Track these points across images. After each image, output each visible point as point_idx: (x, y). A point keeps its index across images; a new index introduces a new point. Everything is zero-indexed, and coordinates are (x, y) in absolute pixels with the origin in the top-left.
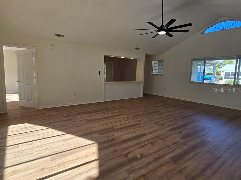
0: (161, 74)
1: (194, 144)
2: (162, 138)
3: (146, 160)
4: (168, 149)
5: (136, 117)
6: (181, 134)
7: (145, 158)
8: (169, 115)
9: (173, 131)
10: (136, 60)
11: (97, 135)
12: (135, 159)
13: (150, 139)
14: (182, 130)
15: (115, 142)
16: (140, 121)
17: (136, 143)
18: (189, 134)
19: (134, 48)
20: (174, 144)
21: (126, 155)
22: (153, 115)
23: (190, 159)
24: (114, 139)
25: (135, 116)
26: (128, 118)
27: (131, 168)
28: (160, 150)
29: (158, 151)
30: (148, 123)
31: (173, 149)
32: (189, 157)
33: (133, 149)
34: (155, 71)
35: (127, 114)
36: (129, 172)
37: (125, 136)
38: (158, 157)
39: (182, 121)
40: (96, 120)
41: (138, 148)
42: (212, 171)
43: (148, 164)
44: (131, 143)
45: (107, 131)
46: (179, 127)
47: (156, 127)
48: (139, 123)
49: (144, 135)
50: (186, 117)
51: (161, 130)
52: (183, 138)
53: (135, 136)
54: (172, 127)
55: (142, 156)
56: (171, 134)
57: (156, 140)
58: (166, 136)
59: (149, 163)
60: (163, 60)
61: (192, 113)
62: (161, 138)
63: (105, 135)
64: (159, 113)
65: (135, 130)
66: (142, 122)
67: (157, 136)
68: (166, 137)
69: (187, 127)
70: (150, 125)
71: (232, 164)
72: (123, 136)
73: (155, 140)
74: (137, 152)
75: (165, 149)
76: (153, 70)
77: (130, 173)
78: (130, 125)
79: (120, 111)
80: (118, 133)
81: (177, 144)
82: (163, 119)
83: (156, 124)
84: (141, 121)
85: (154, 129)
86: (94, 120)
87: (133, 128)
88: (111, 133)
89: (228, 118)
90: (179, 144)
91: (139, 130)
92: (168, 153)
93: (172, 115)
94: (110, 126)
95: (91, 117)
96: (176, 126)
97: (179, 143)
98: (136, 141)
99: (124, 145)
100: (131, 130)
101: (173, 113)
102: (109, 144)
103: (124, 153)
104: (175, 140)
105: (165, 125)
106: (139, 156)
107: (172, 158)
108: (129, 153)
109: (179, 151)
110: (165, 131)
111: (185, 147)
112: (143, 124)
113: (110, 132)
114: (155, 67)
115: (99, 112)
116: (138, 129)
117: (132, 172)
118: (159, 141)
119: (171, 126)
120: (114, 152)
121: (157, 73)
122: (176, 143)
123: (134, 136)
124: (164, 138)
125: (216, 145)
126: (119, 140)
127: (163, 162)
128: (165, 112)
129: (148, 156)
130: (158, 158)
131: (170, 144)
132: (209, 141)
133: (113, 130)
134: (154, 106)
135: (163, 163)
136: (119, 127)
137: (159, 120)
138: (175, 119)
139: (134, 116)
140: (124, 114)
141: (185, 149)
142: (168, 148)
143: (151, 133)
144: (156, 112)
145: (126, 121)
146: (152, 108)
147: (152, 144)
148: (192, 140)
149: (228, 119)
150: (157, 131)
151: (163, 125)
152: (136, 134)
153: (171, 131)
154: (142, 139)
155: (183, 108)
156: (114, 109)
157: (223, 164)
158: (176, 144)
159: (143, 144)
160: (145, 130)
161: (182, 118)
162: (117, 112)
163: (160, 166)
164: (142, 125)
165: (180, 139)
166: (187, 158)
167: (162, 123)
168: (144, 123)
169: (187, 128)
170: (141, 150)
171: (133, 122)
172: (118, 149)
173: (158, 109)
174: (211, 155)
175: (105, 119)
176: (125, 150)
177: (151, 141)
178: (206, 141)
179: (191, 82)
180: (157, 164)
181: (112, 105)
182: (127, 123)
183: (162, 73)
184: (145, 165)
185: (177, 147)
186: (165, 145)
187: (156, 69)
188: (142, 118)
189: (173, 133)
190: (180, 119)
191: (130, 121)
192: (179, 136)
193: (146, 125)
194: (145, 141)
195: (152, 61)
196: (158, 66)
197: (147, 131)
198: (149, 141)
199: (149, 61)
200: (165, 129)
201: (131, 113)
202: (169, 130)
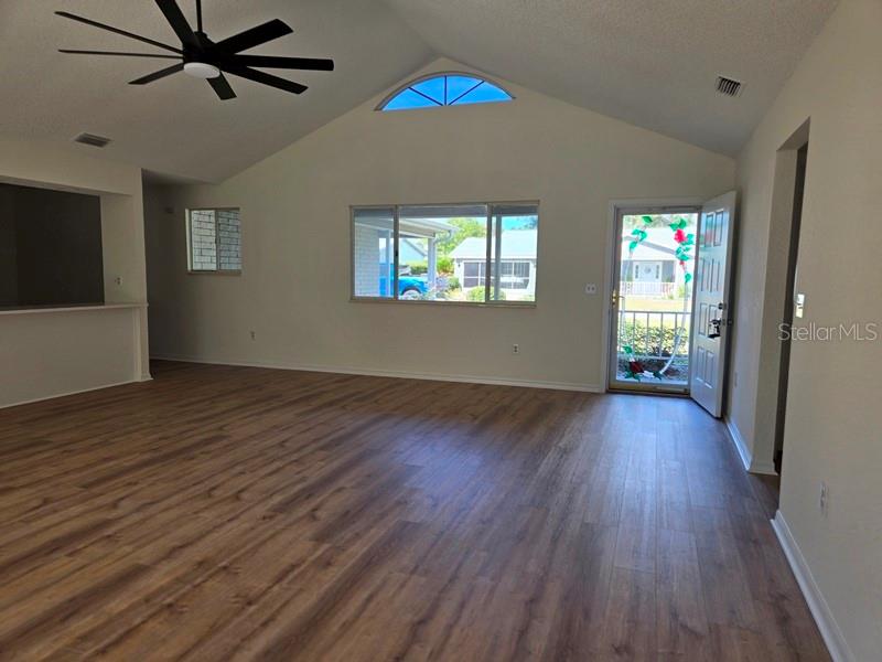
0: (234, 267)
1: (365, 549)
2: (225, 568)
4: (251, 615)
5: (96, 490)
6: (314, 519)
8: (269, 448)
9: (282, 516)
10: (98, 198)
13: (161, 590)
14: (319, 500)
16: (115, 505)
17: (77, 634)
18: (346, 514)
19: (76, 137)
20: (279, 580)
22: (193, 458)
23: (346, 626)
25: (87, 486)
26: (46, 501)
28: (214, 629)
29: (200, 642)
31: (277, 607)
32: (344, 619)
34: (201, 255)
35: (41, 481)
39: (322, 463)
42: (429, 650)
46: (309, 493)
47: (205, 514)
48: (113, 514)
49: (137, 572)
50: (338, 442)
51: (229, 526)
52: (320, 538)
53: (71, 600)
54: (277, 499)
56: (271, 532)
57: (198, 581)
58: (249, 547)
60: (238, 209)
61: (361, 422)
62: (224, 564)
64: (225, 442)
65: (79, 561)
66: (126, 505)
67: (200, 564)
68: (249, 551)
69: (341, 482)
70: (172, 514)
71: (492, 591)
73: (188, 587)
75: (237, 620)
76: (196, 252)
78: (55, 541)
81: (296, 572)
82: (239, 468)
83: (201, 504)
84: (123, 503)
85: (189, 529)
87: (70, 555)
89: (476, 418)
90: (302, 574)
91: (106, 556)
92: (253, 635)
93: (282, 444)
96: (300, 487)
97: (302, 568)
98: (80, 625)
100: (60, 564)
101: (286, 435)
104: (287, 560)
105: (245, 495)
109: (303, 605)
110: (245, 526)
111: (332, 577)
112: (137, 517)
114: (204, 239)
116: (97, 550)
118: (209, 584)
119: (271, 495)
121: (213, 267)
122: (293, 567)
123: (69, 596)
124: (236, 560)
125: (442, 533)
128: (252, 437)
131: (264, 585)
132: (418, 521)
134: (202, 415)
137: (221, 478)
138: (294, 457)
139: (84, 487)
140: (22, 481)
141: (326, 586)
142: (252, 609)
143: (171, 554)
144: (208, 442)
145: (27, 522)
146: (193, 425)
148: (358, 536)
149: (477, 422)
150: (201, 537)
151: (237, 497)
152: (81, 584)
153: (271, 517)
154: (117, 604)
155: (331, 404)
157: (462, 605)
158: (291, 576)
159: (126, 628)
160: (139, 547)
161: (322, 448)
164: (126, 522)
165: (310, 545)
166: (335, 628)
167: (235, 490)
168: (138, 510)
169: (340, 490)
171: (73, 517)
173: (221, 428)
174: (423, 580)
177: (169, 595)
178: (409, 523)
179: (354, 299)
182: (34, 535)
183: (240, 267)
185: (296, 587)
186: (237, 596)
187: (208, 246)
188: (130, 484)
189: (279, 527)
190: (312, 453)
191: (55, 518)
192: (309, 534)
193: (151, 517)
194: (132, 608)
195: (187, 211)
196: (214, 233)
197: (149, 548)
198: (159, 600)
199: (169, 211)
200: (242, 517)
201: (66, 473)
202: (264, 518)
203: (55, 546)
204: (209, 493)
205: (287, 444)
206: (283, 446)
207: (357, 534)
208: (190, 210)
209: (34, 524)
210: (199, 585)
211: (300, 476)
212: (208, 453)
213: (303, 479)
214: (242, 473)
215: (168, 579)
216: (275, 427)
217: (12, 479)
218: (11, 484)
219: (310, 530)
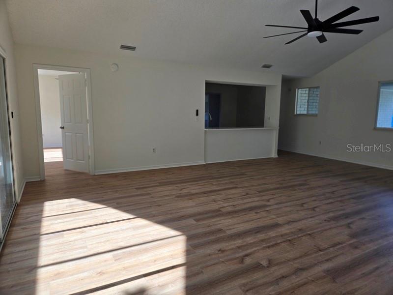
0: (314, 112)
1: (375, 248)
2: (310, 234)
3: (278, 271)
4: (321, 255)
5: (262, 194)
6: (349, 227)
7: (276, 268)
8: (327, 193)
9: (332, 222)
10: (265, 87)
11: (191, 221)
12: (257, 267)
13: (286, 234)
14: (352, 220)
15: (222, 235)
16: (268, 201)
17: (260, 239)
18: (366, 230)
19: (262, 65)
20: (334, 246)
21: (242, 260)
22: (295, 190)
23: (364, 275)
24: (220, 230)
25: (260, 192)
26: (247, 194)
27: (250, 282)
28: (306, 255)
29: (301, 257)
30: (285, 205)
31: (333, 255)
32: (363, 272)
33: (254, 249)
34: (301, 108)
35: (245, 187)
36: (246, 289)
37: (241, 225)
38: (301, 267)
39: (354, 205)
40: (190, 196)
41: (263, 249)
43: (281, 278)
44: (250, 240)
45: (209, 215)
46: (347, 216)
47: (301, 212)
48: (268, 203)
49: (276, 226)
50: (363, 197)
51: (311, 219)
52: (353, 236)
53: (258, 227)
54: (331, 215)
55: (271, 263)
56: (329, 227)
57: (299, 236)
58: (319, 229)
59: (283, 277)
60: (319, 87)
62: (309, 233)
63: (205, 222)
64: (307, 187)
65: (258, 216)
66: (272, 202)
67: (300, 230)
68: (320, 231)
69: (363, 215)
70: (288, 209)
72: (236, 226)
73: (296, 236)
74: (262, 256)
75: (315, 255)
76: (299, 106)
77: (247, 291)
78: (251, 207)
79: (232, 181)
80: (227, 221)
81: (341, 246)
82: (314, 198)
83: (299, 208)
84: (271, 200)
85: (295, 216)
86: (186, 196)
87: (256, 213)
88: (215, 220)
90: (343, 247)
91: (266, 217)
92: (321, 262)
93: (333, 192)
94: (214, 206)
95: (181, 190)
96: (342, 212)
97: (344, 245)
98: (261, 236)
99: (239, 242)
100: (252, 215)
101: (335, 189)
102: (212, 238)
103: (237, 255)
104: (337, 239)
105: (317, 209)
106: (264, 263)
107: (328, 272)
108: (247, 255)
109: (342, 260)
110: (317, 221)
111: (357, 253)
112: (276, 206)
113: (213, 217)
114: (303, 101)
115: (196, 182)
116: (264, 214)
117: (250, 289)
118: (304, 238)
119: (329, 212)
120: (220, 252)
121: (305, 113)
122: (339, 244)
123: (257, 226)
124: (314, 233)
126: (228, 232)
127: (310, 276)
128: (319, 187)
129: (281, 263)
130: (301, 269)
131: (326, 246)
133: (218, 213)
134: (298, 174)
135: (309, 278)
136: (230, 209)
137: (307, 200)
138: (339, 199)
139: (258, 192)
140: (241, 186)
141: (355, 256)
142: (321, 253)
143: (289, 223)
144: (301, 185)
145: (242, 199)
147: (291, 243)
148: (372, 241)
150: (299, 220)
151: (313, 209)
152: (261, 223)
153: (329, 221)
154: (272, 234)
155: (358, 179)
156: (221, 178)
158: (338, 247)
159: (274, 243)
160: (277, 217)
161: (353, 198)
162: (226, 183)
163: (305, 284)
164: (272, 207)
165: (347, 237)
166: (359, 274)
167: (314, 206)
168: (277, 204)
169: (363, 219)
170: (269, 252)
171: (255, 201)
172: (227, 248)
173: (306, 181)
175: (206, 195)
176: (240, 250)
177: (290, 237)
179: (376, 129)
180: (297, 280)
181: (218, 170)
182: (244, 204)
183: (317, 112)
184: (275, 279)
185: (340, 252)
186: (315, 246)
187: (304, 104)
188: (273, 194)
189: (332, 226)
190: (349, 199)
191: (250, 200)
192: (346, 232)
193: (281, 208)
194: (276, 236)
195: (297, 90)
196: (307, 98)
197: (281, 219)
198: (285, 237)
199: (290, 90)
200: (316, 218)
201: (252, 186)
202: (325, 220)
203: (251, 209)
204: (302, 205)
205: (336, 193)
206: (334, 193)
207: (371, 240)
208: (298, 89)
209: (244, 200)
210: (299, 237)
211: (342, 208)
212: (301, 189)
213: (344, 210)
214: (315, 200)
215: (288, 231)
216: (330, 184)
217: (237, 185)
218: (236, 186)
219: (347, 231)
